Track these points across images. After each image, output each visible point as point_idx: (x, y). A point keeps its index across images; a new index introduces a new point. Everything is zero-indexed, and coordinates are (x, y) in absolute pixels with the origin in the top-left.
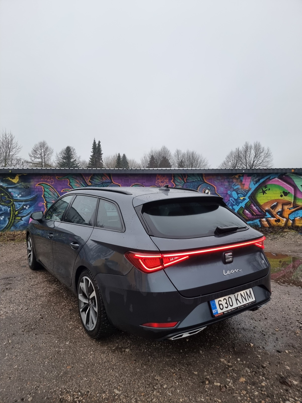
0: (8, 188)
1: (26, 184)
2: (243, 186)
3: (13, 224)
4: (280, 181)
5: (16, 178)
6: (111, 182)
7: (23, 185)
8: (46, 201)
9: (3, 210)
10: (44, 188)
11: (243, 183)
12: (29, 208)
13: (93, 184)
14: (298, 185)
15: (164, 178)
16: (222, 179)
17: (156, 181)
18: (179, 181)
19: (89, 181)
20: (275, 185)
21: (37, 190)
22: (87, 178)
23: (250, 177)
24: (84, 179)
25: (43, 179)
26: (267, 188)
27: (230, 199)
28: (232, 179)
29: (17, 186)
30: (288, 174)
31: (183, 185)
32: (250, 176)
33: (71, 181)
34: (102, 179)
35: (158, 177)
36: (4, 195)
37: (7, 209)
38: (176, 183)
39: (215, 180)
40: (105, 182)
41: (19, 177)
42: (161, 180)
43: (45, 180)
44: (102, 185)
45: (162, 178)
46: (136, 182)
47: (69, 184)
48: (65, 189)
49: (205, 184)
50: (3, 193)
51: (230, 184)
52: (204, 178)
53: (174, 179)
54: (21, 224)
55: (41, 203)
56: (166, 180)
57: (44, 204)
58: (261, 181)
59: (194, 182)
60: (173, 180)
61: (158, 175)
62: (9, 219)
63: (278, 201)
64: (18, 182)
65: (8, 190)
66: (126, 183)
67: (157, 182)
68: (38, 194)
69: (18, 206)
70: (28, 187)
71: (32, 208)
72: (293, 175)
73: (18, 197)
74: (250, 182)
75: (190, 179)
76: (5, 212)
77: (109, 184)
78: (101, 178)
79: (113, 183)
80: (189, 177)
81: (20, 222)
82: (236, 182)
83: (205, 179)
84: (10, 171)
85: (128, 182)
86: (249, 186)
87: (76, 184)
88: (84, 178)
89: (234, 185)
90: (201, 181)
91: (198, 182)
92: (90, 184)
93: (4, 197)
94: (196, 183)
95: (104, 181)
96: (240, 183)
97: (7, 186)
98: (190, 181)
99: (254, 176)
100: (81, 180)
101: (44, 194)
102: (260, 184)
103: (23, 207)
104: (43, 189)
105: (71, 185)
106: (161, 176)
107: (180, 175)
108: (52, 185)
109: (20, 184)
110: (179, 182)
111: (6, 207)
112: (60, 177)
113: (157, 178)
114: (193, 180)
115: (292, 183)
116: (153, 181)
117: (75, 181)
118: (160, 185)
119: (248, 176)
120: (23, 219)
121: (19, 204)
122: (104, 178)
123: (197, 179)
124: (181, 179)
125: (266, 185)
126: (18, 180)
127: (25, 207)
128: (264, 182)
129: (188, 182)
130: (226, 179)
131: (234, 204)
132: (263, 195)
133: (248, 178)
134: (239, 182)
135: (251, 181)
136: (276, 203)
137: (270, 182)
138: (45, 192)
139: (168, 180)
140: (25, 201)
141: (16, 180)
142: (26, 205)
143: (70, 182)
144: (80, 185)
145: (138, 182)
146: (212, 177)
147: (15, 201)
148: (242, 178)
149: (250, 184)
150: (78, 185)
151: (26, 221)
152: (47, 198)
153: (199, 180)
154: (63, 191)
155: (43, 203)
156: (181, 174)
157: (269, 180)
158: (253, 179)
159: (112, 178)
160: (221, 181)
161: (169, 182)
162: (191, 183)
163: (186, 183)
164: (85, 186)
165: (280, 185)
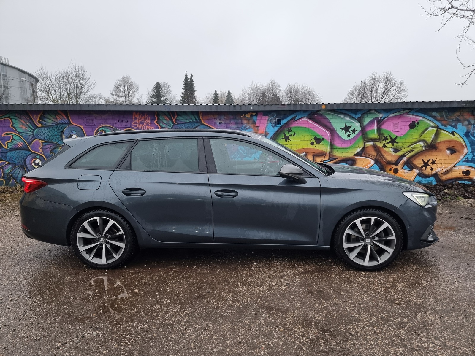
2: (257, 129)
4: (311, 123)
6: (68, 122)
11: (257, 125)
13: (44, 126)
14: (336, 127)
15: (144, 117)
16: (226, 119)
17: (133, 121)
18: (165, 121)
19: (39, 121)
20: (303, 128)
22: (35, 116)
23: (267, 117)
24: (31, 119)
26: (291, 132)
27: (239, 148)
28: (241, 119)
30: (321, 112)
31: (172, 128)
32: (267, 115)
33: (14, 121)
34: (57, 118)
35: (135, 116)
38: (161, 125)
39: (218, 120)
40: (61, 123)
42: (140, 121)
44: (56, 126)
45: (140, 117)
46: (104, 123)
47: (12, 126)
48: (6, 133)
49: (202, 126)
51: (239, 126)
52: (201, 118)
53: (158, 119)
56: (147, 120)
58: (283, 122)
59: (186, 124)
60: (156, 120)
61: (134, 113)
63: (307, 151)
66: (90, 125)
67: (134, 123)
72: (329, 114)
74: (267, 123)
75: (182, 119)
77: (65, 125)
78: (55, 117)
79: (71, 124)
80: (179, 117)
82: (247, 124)
83: (203, 119)
85: (93, 123)
86: (265, 130)
87: (21, 126)
88: (32, 117)
89: (245, 127)
90: (197, 122)
92: (39, 125)
95: (59, 121)
96: (252, 126)
98: (182, 123)
99: (273, 115)
100: (26, 118)
102: (281, 127)
105: (14, 127)
106: (139, 114)
107: (167, 114)
110: (165, 124)
113: (133, 118)
114: (185, 121)
115: (328, 124)
116: (128, 122)
117: (20, 121)
118: (139, 127)
119: (263, 116)
122: (58, 117)
123: (192, 119)
124: (168, 118)
125: (290, 128)
128: (287, 124)
129: (178, 124)
130: (232, 120)
131: (245, 154)
132: (286, 142)
133: (263, 118)
134: (252, 124)
135: (269, 122)
136: (304, 153)
137: (296, 124)
139: (149, 120)
143: (13, 123)
144: (26, 127)
146: (212, 116)
148: (255, 118)
149: (266, 127)
150: (23, 127)
153: (194, 120)
154: (4, 135)
156: (168, 112)
157: (294, 121)
158: (271, 119)
159: (70, 118)
160: (225, 122)
161: (151, 123)
162: (183, 125)
163: (176, 125)
164: (33, 128)
165: (310, 128)
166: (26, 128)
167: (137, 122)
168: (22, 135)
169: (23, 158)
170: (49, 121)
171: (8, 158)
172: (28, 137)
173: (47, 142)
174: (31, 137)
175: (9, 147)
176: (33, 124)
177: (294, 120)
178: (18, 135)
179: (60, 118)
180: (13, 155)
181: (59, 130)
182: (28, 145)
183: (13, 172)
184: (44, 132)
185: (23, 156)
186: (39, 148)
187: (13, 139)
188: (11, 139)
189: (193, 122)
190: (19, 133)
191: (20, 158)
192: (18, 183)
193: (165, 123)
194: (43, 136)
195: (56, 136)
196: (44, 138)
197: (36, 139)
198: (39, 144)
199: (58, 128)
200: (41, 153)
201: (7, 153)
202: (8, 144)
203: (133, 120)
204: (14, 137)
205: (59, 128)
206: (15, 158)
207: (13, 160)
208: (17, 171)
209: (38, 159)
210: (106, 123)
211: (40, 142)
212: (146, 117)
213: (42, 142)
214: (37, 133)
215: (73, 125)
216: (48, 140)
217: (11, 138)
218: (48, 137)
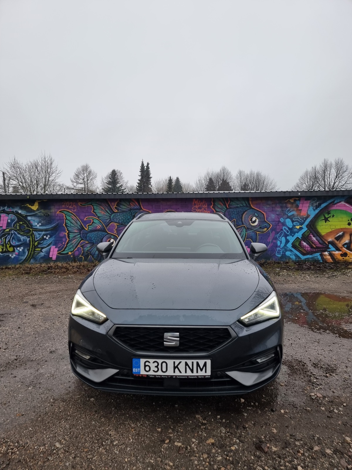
0: (27, 216)
1: (46, 211)
2: (300, 212)
3: (32, 256)
4: (348, 206)
5: (35, 204)
6: (139, 208)
7: (43, 213)
8: (67, 230)
9: (22, 240)
10: (66, 215)
11: (300, 208)
12: (49, 238)
13: (120, 211)
16: (272, 204)
18: (219, 206)
19: (116, 208)
21: (58, 218)
22: (113, 204)
23: (309, 202)
25: (64, 205)
26: (330, 214)
27: (283, 228)
28: (286, 203)
29: (36, 214)
31: (225, 212)
32: (309, 200)
33: (95, 207)
34: (130, 205)
35: (194, 202)
36: (23, 224)
37: (27, 240)
38: (216, 209)
39: (265, 205)
40: (133, 209)
41: (39, 203)
42: (198, 206)
43: (67, 206)
44: (129, 211)
45: (199, 203)
46: (168, 209)
47: (93, 211)
48: (88, 217)
49: (251, 210)
50: (22, 222)
51: (284, 209)
52: (250, 203)
54: (42, 256)
55: (62, 233)
57: (66, 234)
58: (323, 206)
59: (238, 208)
60: (212, 205)
61: (194, 200)
62: (28, 250)
63: (345, 230)
64: (38, 210)
65: (27, 218)
66: (157, 210)
67: (193, 208)
68: (59, 223)
69: (37, 236)
70: (49, 215)
71: (52, 238)
73: (38, 226)
74: (309, 207)
75: (234, 204)
76: (24, 242)
77: (137, 211)
78: (129, 204)
80: (232, 202)
81: (40, 254)
82: (291, 207)
83: (252, 204)
84: (28, 197)
85: (160, 208)
86: (307, 213)
87: (101, 212)
88: (110, 204)
89: (289, 210)
90: (247, 206)
91: (243, 208)
92: (116, 211)
93: (23, 225)
94: (240, 209)
95: (132, 207)
96: (295, 209)
97: (26, 214)
98: (234, 207)
99: (314, 200)
100: (106, 205)
101: (66, 223)
103: (43, 237)
104: (65, 217)
105: (95, 213)
106: (198, 201)
107: (221, 200)
108: (74, 212)
109: (40, 211)
111: (25, 237)
112: (83, 204)
114: (237, 206)
116: (189, 207)
117: (100, 207)
118: (198, 211)
119: (305, 200)
120: (44, 250)
121: (39, 234)
123: (242, 204)
124: (222, 204)
125: (329, 211)
126: (37, 207)
127: (45, 237)
129: (231, 208)
130: (278, 204)
131: (288, 234)
132: (326, 222)
133: (305, 202)
134: (295, 207)
135: (310, 205)
136: (342, 233)
137: (335, 207)
138: (66, 220)
139: (206, 205)
140: (46, 230)
141: (35, 207)
142: (46, 235)
143: (94, 209)
145: (172, 209)
146: (260, 201)
147: (35, 231)
148: (298, 202)
149: (308, 209)
150: (102, 212)
151: (46, 253)
152: (69, 228)
153: (245, 205)
154: (86, 219)
155: (64, 233)
158: (312, 203)
159: (142, 204)
160: (271, 206)
161: (208, 208)
162: (234, 209)
163: (228, 210)
164: (110, 213)
165: (347, 211)
166: (105, 213)
167: (196, 207)
168: (101, 219)
169: (100, 238)
170: (124, 207)
171: (88, 238)
172: (105, 221)
173: (121, 225)
174: (108, 221)
175: (90, 229)
176: (111, 210)
177: (332, 203)
178: (97, 219)
179: (133, 205)
180: (93, 236)
181: (132, 214)
182: (105, 227)
183: (91, 250)
184: (119, 216)
185: (101, 236)
186: (114, 230)
187: (93, 222)
188: (91, 223)
189: (244, 206)
190: (99, 217)
191: (98, 238)
192: (95, 259)
193: (220, 207)
194: (118, 220)
195: (129, 219)
196: (119, 221)
197: (112, 222)
198: (114, 226)
199: (130, 213)
200: (115, 234)
201: (87, 234)
202: (89, 226)
203: (193, 205)
204: (94, 221)
205: (132, 213)
206: (93, 238)
207: (92, 239)
208: (94, 249)
209: (112, 238)
210: (171, 209)
211: (115, 225)
212: (203, 203)
213: (117, 225)
214: (113, 217)
215: (143, 210)
216: (122, 223)
217: (92, 221)
218: (122, 220)
